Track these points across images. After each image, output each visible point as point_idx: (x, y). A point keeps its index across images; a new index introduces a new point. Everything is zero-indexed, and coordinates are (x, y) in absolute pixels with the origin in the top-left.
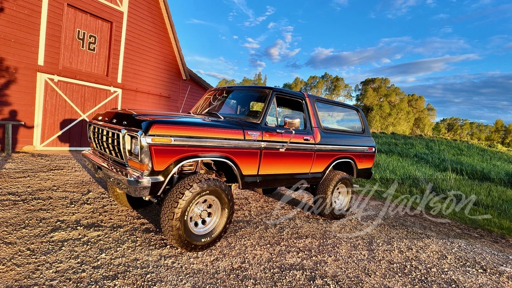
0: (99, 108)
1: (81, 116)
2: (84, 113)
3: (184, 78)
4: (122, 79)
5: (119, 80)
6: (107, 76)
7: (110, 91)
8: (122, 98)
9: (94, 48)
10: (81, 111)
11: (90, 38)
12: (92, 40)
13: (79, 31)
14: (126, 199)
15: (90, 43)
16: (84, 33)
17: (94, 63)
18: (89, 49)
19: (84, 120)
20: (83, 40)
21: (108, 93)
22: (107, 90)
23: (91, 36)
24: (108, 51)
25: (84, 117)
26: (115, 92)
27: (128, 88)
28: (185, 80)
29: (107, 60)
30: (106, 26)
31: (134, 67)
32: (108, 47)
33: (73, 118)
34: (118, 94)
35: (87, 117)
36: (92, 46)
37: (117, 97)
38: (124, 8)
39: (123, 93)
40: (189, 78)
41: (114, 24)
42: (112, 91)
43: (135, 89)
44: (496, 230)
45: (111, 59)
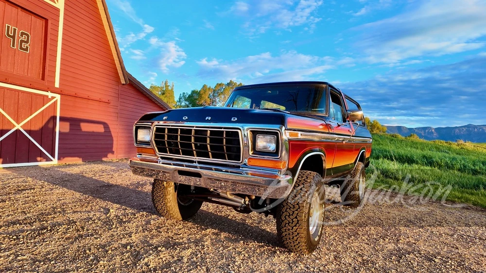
0: (35, 117)
1: (14, 126)
2: (18, 123)
3: (123, 82)
4: (60, 84)
5: (57, 85)
6: (43, 79)
7: (47, 96)
8: (61, 104)
9: (27, 47)
10: (14, 120)
11: (22, 36)
12: (24, 38)
13: (8, 27)
14: (178, 210)
15: (22, 41)
16: (15, 30)
17: (26, 65)
18: (21, 48)
19: (18, 131)
20: (13, 37)
21: (45, 99)
22: (44, 96)
23: (22, 34)
24: (43, 52)
25: (18, 127)
26: (53, 98)
27: (66, 93)
28: (123, 84)
29: (42, 61)
30: (40, 23)
31: (72, 70)
32: (43, 47)
33: (5, 128)
34: (57, 100)
35: (21, 127)
36: (24, 45)
37: (55, 103)
38: (60, 5)
39: (61, 99)
40: (128, 82)
41: (50, 22)
42: (50, 97)
43: (73, 94)
44: (456, 199)
45: (47, 61)
